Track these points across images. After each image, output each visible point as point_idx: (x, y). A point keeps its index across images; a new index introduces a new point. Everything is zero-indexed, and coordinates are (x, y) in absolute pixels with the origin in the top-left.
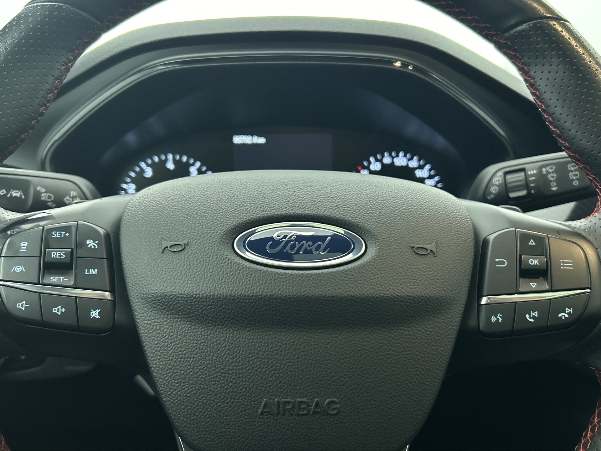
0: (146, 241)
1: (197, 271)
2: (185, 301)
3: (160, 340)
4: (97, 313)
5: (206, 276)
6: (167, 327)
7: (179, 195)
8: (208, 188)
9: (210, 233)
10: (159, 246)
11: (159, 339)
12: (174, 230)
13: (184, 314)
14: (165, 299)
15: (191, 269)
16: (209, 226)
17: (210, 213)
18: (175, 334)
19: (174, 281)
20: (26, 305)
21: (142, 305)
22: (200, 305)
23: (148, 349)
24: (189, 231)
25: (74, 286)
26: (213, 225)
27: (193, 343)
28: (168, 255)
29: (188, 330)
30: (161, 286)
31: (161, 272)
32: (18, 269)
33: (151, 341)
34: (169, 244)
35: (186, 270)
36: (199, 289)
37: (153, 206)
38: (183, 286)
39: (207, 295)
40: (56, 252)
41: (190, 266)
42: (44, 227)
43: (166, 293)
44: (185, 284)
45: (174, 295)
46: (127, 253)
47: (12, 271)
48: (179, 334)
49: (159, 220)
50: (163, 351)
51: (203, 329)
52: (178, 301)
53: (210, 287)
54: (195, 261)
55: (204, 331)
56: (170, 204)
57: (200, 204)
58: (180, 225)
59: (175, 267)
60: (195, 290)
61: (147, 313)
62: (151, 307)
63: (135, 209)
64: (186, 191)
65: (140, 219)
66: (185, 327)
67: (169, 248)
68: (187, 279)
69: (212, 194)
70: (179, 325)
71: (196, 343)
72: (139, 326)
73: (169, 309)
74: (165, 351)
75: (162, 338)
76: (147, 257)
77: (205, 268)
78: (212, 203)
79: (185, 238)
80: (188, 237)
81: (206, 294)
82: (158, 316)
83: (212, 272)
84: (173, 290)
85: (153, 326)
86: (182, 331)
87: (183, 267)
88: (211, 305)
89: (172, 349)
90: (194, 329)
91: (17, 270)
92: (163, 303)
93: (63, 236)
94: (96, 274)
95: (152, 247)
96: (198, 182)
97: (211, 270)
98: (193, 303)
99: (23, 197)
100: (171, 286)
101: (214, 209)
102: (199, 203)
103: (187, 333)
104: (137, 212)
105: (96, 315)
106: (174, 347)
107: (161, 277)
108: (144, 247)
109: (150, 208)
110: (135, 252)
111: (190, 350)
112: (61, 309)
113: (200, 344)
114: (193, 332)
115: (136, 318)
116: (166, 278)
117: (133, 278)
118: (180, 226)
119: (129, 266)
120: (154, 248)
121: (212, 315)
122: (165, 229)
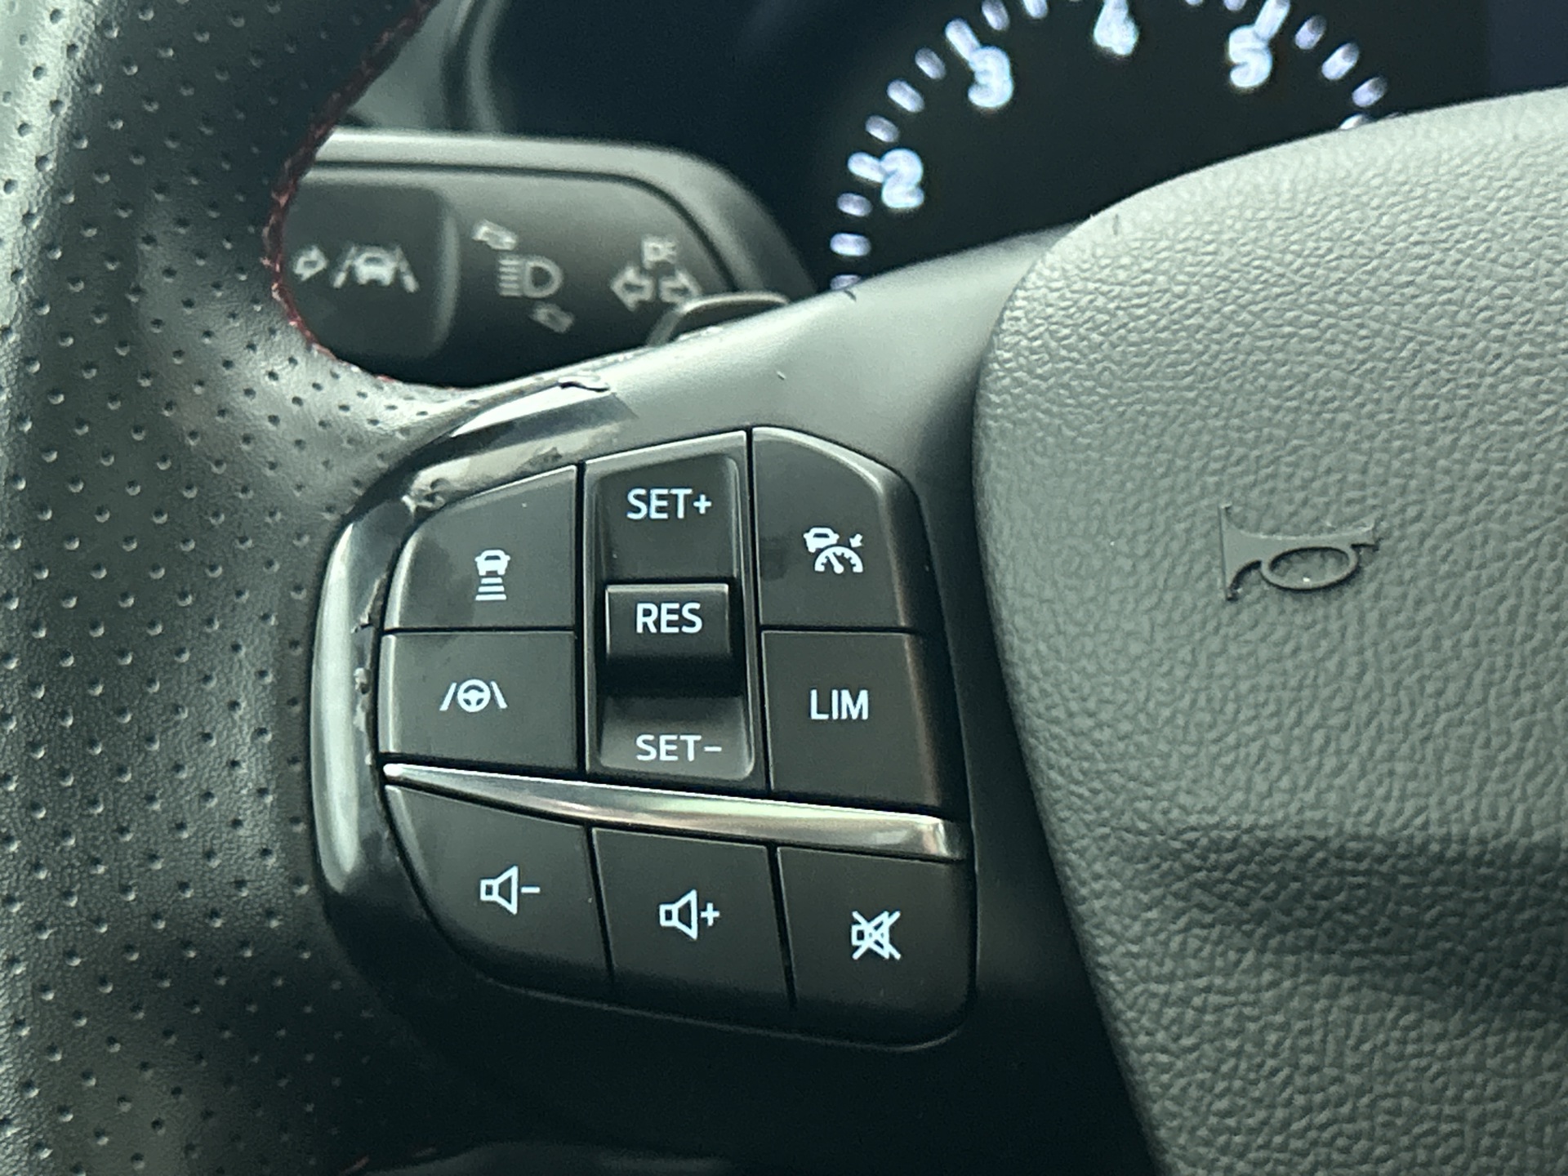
0: (1129, 530)
1: (1442, 703)
2: (1382, 876)
3: (1243, 1092)
4: (885, 929)
5: (1498, 733)
6: (1279, 1018)
7: (1298, 255)
8: (1470, 203)
9: (1501, 476)
10: (1206, 558)
11: (1237, 1084)
12: (1288, 465)
13: (1377, 951)
14: (1261, 864)
15: (1402, 693)
16: (1494, 433)
17: (1498, 356)
18: (1328, 1061)
19: (1314, 761)
20: (525, 890)
21: (1129, 892)
22: (1470, 902)
23: (1182, 1140)
24: (1375, 470)
25: (759, 785)
26: (1521, 429)
27: (1438, 1117)
28: (1266, 609)
29: (1403, 1042)
30: (1235, 788)
31: (1230, 708)
32: (474, 696)
33: (1193, 1092)
34: (1264, 545)
35: (1375, 697)
36: (1459, 807)
37: (1153, 324)
38: (1362, 787)
39: (1511, 847)
40: (658, 601)
41: (1395, 677)
42: (581, 467)
43: (1266, 828)
44: (1372, 777)
45: (1312, 838)
46: (1028, 602)
47: (445, 707)
48: (1351, 1060)
49: (1197, 409)
50: (1262, 1154)
51: (1492, 1041)
52: (1341, 873)
53: (1524, 798)
54: (1425, 643)
55: (1499, 1049)
56: (1250, 313)
57: (1432, 305)
58: (1321, 433)
59: (1308, 682)
60: (1435, 815)
61: (1162, 936)
62: (1181, 904)
63: (1053, 344)
64: (1338, 226)
65: (1089, 407)
66: (1382, 1021)
67: (1265, 569)
68: (1381, 750)
69: (1495, 236)
70: (1348, 1009)
71: (1453, 1119)
72: (1121, 1012)
73: (1286, 920)
74: (1276, 1155)
75: (1255, 1083)
76: (1145, 622)
77: (1487, 686)
78: (1503, 297)
79: (1356, 508)
80: (1371, 502)
81: (1504, 840)
82: (1224, 954)
83: (1533, 712)
84: (1308, 814)
85: (1202, 1010)
86: (1366, 1047)
87: (1359, 677)
88: (1540, 902)
89: (1315, 1143)
90: (1440, 1038)
91: (468, 702)
92: (1251, 883)
93: (681, 515)
94: (865, 716)
95: (1166, 564)
96: (1397, 166)
97: (1526, 698)
98: (1427, 890)
99: (410, 283)
100: (1293, 791)
101: (1516, 328)
102: (1425, 299)
103: (1400, 1057)
104: (1062, 366)
105: (878, 943)
106: (1326, 1135)
107: (1231, 739)
108: (1127, 564)
109: (1134, 337)
110: (1072, 597)
111: (1422, 1155)
112: (702, 908)
113: (1480, 1123)
114: (1432, 1053)
115: (1105, 968)
116: (1259, 743)
117: (1071, 742)
118: (1322, 440)
119: (1046, 673)
120: (1179, 570)
121: (1546, 961)
122: (1233, 459)
